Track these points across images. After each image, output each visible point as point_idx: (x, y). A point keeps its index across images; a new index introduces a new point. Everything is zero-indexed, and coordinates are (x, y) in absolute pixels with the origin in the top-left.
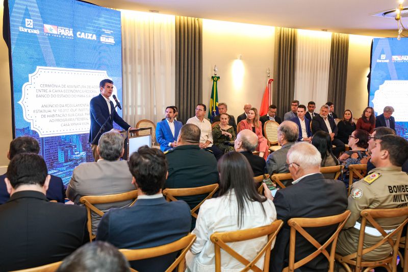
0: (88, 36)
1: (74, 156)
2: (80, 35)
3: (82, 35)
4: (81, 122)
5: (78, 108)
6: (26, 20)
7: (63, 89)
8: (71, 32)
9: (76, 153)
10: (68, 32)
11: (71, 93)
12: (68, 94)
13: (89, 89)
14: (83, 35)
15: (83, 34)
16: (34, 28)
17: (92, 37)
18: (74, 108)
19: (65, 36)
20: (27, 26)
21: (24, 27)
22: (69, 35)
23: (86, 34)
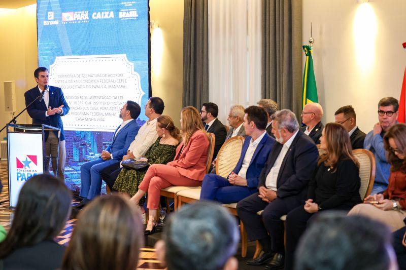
0: (104, 15)
1: (88, 157)
2: (95, 16)
3: (97, 16)
4: (96, 117)
5: (92, 100)
6: (49, 13)
7: (78, 79)
8: (87, 14)
9: (90, 153)
10: (83, 16)
11: (86, 84)
12: (83, 84)
13: (105, 78)
14: (99, 16)
15: (99, 13)
16: (54, 20)
17: (109, 15)
18: (89, 101)
19: (81, 21)
20: (49, 19)
21: (47, 20)
22: (85, 19)
23: (103, 13)
